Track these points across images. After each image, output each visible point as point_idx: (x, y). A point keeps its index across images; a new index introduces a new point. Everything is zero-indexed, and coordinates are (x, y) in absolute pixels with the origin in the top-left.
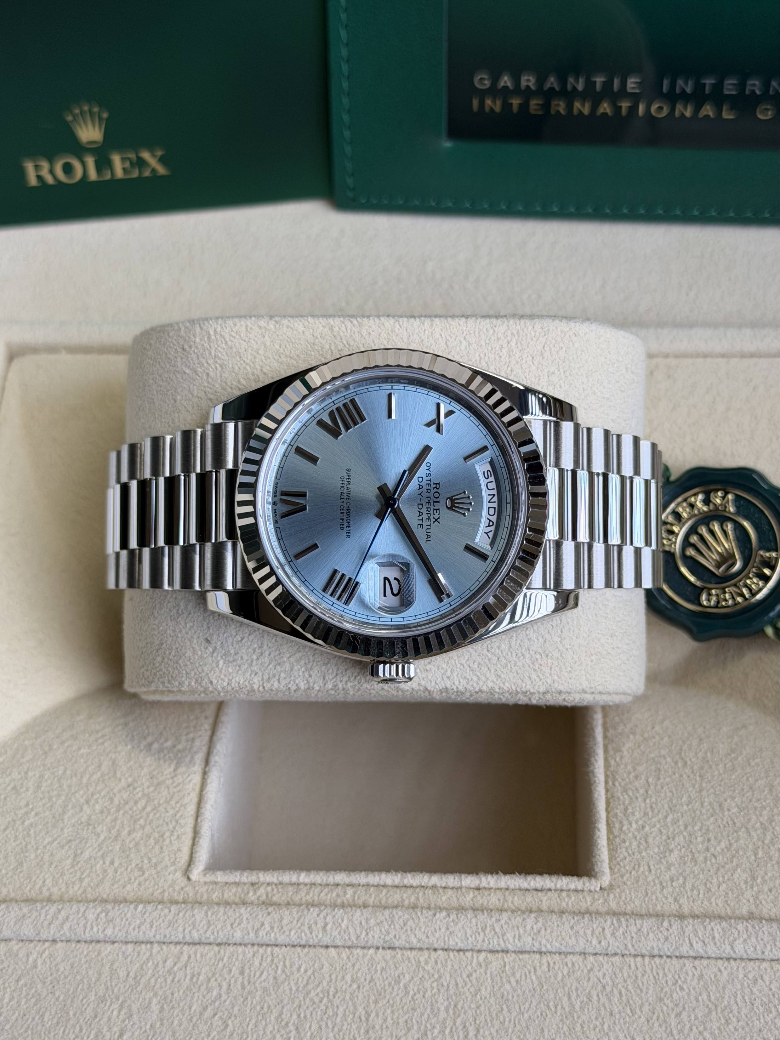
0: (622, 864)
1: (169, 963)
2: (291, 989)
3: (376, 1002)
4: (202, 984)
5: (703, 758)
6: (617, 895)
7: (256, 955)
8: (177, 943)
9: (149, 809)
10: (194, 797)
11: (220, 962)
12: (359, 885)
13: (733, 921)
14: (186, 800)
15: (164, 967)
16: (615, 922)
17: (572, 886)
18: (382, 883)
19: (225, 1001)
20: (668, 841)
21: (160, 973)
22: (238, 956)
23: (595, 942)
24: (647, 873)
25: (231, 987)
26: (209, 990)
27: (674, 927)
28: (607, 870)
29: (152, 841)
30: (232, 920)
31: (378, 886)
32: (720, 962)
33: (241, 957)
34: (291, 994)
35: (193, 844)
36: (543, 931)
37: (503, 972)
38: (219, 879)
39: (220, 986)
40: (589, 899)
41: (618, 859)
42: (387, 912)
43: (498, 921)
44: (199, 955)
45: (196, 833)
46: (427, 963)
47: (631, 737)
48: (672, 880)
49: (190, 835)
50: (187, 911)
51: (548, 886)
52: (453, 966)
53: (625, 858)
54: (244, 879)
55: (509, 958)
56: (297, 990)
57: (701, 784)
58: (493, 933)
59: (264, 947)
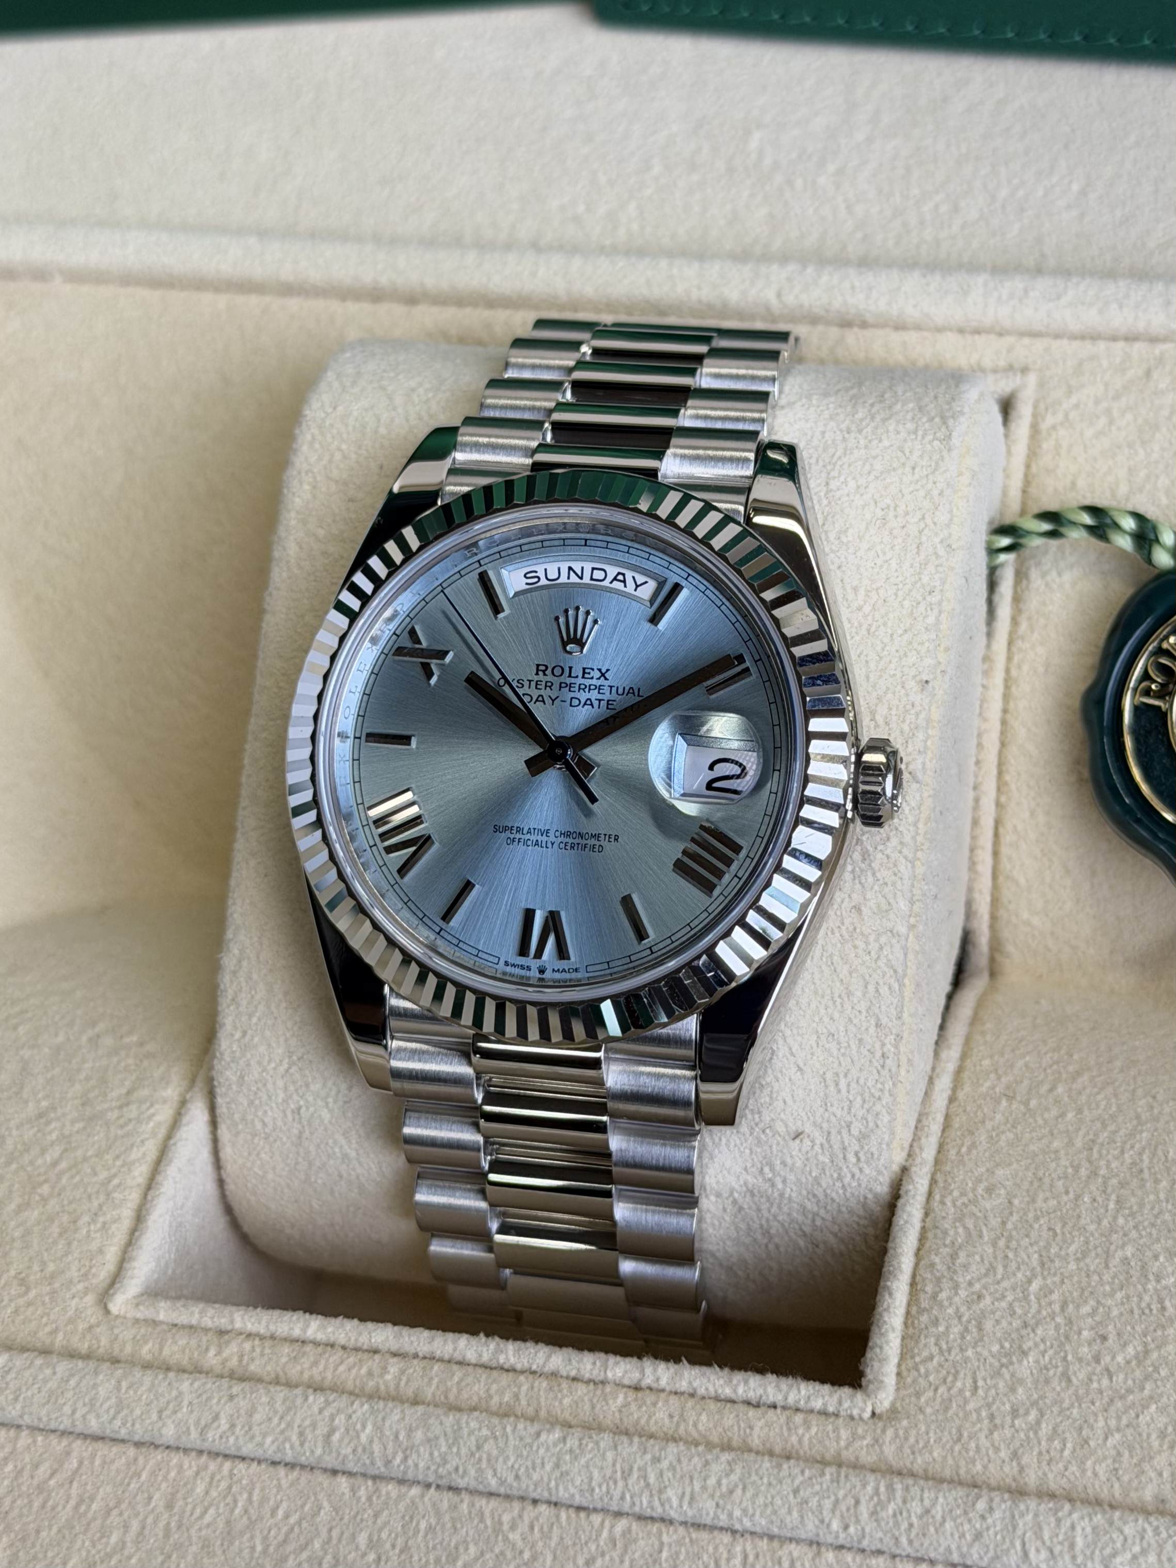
0: (922, 1370)
1: (43, 1471)
2: (253, 1548)
4: (94, 1519)
5: (1134, 1164)
6: (901, 1432)
7: (203, 1474)
8: (64, 1433)
9: (63, 1165)
10: (151, 1148)
11: (134, 1480)
12: (416, 1356)
13: (1117, 1514)
14: (135, 1155)
15: (32, 1477)
16: (882, 1489)
17: (818, 1404)
18: (457, 1356)
19: (129, 1558)
20: (1024, 1332)
21: (24, 1488)
22: (168, 1472)
23: (835, 1525)
24: (968, 1394)
25: (146, 1532)
26: (104, 1533)
27: (997, 1514)
28: (890, 1380)
29: (55, 1229)
30: (163, 1401)
31: (449, 1361)
33: (173, 1474)
34: (252, 1558)
35: (129, 1243)
36: (739, 1491)
37: (655, 1562)
38: (162, 1317)
39: (126, 1527)
40: (844, 1434)
41: (917, 1359)
42: (450, 1420)
43: (656, 1460)
44: (97, 1462)
45: (140, 1218)
46: (513, 1527)
47: (1004, 1103)
48: (1015, 1413)
49: (126, 1223)
50: (84, 1377)
51: (771, 1399)
52: (562, 1539)
53: (931, 1358)
54: (207, 1322)
56: (265, 1551)
57: (1115, 1218)
58: (642, 1483)
59: (220, 1459)
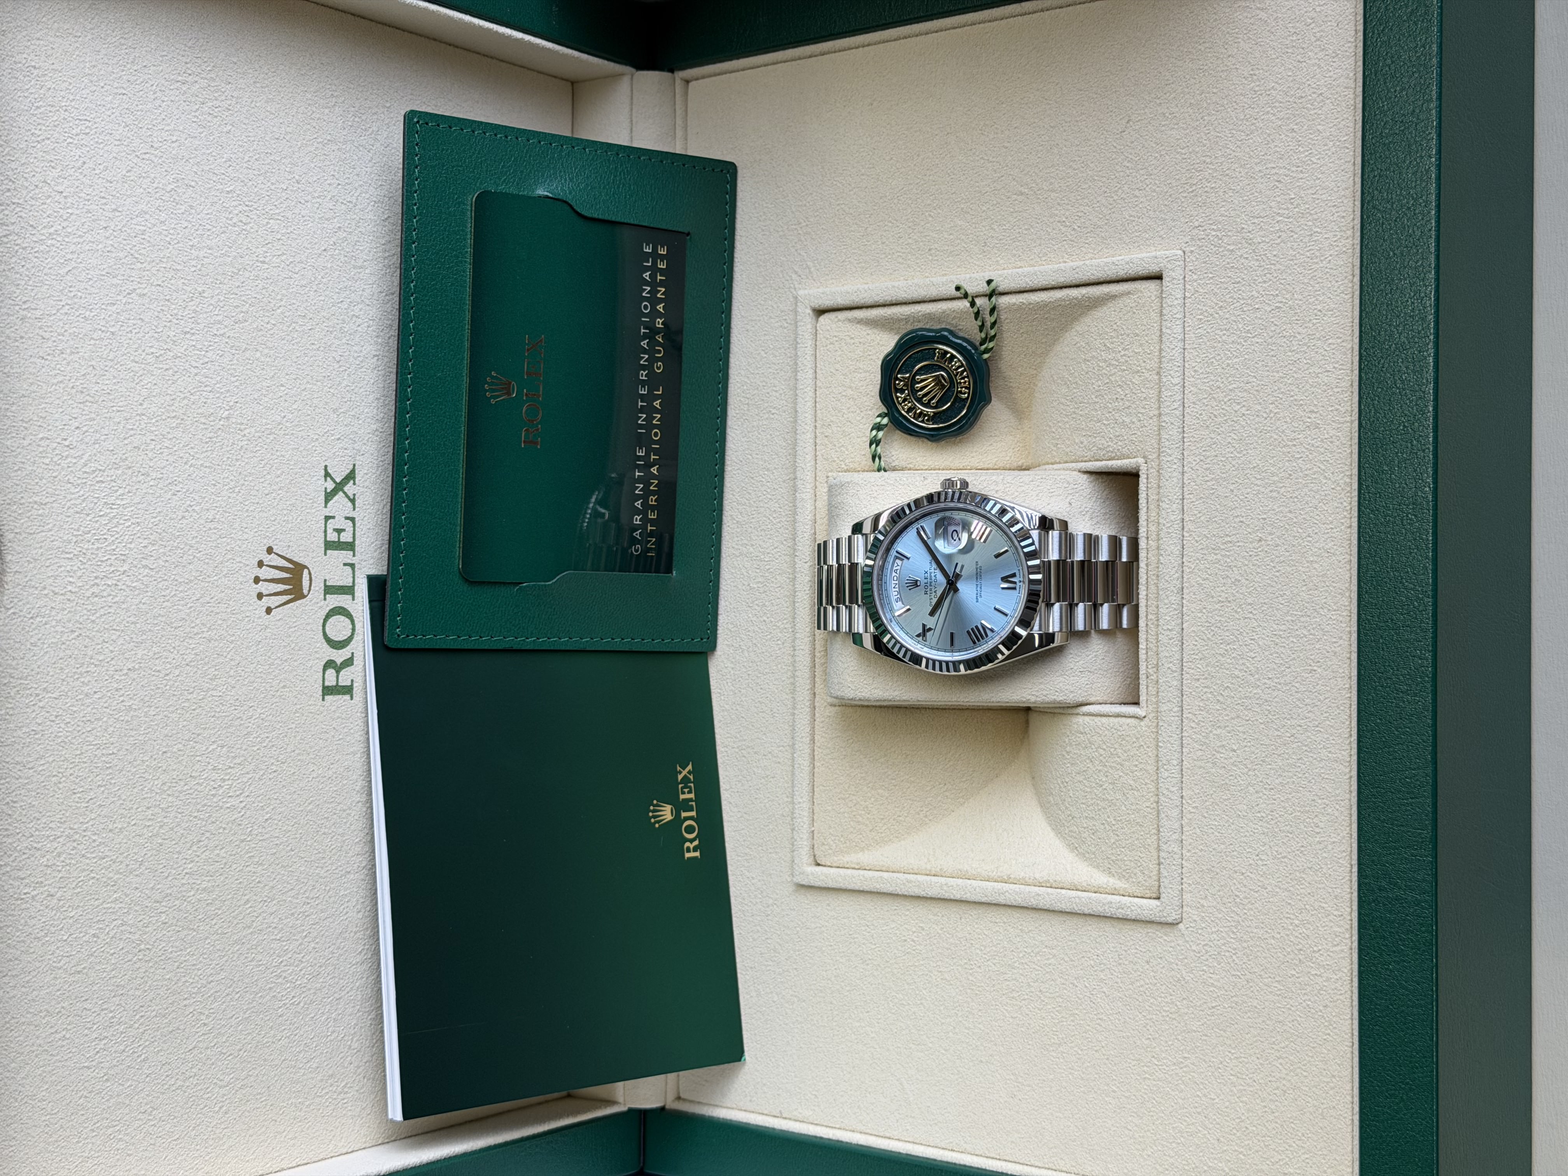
0: (1132, 451)
1: (1193, 725)
2: (1207, 649)
3: (1213, 597)
4: (1205, 704)
5: (1071, 402)
6: (1149, 454)
7: (1188, 672)
8: (1182, 720)
9: (1105, 747)
10: (1097, 719)
11: (1192, 694)
13: (1161, 385)
15: (1196, 728)
16: (1163, 455)
17: (1145, 481)
19: (1214, 689)
20: (1118, 423)
21: (1199, 730)
22: (1189, 683)
23: (1175, 466)
24: (1136, 436)
25: (1206, 686)
26: (1208, 699)
27: (1166, 419)
28: (1135, 460)
29: (1123, 742)
30: (1167, 688)
31: (1147, 600)
32: (1186, 392)
33: (1189, 681)
34: (1209, 649)
35: (1125, 717)
36: (1170, 498)
37: (1194, 521)
38: (1144, 698)
39: (1206, 693)
40: (1151, 471)
41: (1129, 453)
42: (1161, 593)
43: (1164, 525)
44: (1189, 707)
45: (1118, 716)
46: (1190, 568)
47: (1058, 447)
48: (1140, 421)
49: (1119, 719)
50: (1163, 716)
51: (1145, 495)
52: (1192, 552)
53: (1128, 449)
55: (1187, 518)
56: (1207, 645)
57: (1085, 403)
58: (1172, 528)
59: (1183, 667)
